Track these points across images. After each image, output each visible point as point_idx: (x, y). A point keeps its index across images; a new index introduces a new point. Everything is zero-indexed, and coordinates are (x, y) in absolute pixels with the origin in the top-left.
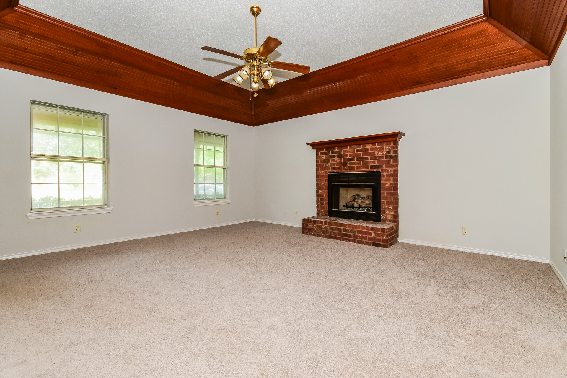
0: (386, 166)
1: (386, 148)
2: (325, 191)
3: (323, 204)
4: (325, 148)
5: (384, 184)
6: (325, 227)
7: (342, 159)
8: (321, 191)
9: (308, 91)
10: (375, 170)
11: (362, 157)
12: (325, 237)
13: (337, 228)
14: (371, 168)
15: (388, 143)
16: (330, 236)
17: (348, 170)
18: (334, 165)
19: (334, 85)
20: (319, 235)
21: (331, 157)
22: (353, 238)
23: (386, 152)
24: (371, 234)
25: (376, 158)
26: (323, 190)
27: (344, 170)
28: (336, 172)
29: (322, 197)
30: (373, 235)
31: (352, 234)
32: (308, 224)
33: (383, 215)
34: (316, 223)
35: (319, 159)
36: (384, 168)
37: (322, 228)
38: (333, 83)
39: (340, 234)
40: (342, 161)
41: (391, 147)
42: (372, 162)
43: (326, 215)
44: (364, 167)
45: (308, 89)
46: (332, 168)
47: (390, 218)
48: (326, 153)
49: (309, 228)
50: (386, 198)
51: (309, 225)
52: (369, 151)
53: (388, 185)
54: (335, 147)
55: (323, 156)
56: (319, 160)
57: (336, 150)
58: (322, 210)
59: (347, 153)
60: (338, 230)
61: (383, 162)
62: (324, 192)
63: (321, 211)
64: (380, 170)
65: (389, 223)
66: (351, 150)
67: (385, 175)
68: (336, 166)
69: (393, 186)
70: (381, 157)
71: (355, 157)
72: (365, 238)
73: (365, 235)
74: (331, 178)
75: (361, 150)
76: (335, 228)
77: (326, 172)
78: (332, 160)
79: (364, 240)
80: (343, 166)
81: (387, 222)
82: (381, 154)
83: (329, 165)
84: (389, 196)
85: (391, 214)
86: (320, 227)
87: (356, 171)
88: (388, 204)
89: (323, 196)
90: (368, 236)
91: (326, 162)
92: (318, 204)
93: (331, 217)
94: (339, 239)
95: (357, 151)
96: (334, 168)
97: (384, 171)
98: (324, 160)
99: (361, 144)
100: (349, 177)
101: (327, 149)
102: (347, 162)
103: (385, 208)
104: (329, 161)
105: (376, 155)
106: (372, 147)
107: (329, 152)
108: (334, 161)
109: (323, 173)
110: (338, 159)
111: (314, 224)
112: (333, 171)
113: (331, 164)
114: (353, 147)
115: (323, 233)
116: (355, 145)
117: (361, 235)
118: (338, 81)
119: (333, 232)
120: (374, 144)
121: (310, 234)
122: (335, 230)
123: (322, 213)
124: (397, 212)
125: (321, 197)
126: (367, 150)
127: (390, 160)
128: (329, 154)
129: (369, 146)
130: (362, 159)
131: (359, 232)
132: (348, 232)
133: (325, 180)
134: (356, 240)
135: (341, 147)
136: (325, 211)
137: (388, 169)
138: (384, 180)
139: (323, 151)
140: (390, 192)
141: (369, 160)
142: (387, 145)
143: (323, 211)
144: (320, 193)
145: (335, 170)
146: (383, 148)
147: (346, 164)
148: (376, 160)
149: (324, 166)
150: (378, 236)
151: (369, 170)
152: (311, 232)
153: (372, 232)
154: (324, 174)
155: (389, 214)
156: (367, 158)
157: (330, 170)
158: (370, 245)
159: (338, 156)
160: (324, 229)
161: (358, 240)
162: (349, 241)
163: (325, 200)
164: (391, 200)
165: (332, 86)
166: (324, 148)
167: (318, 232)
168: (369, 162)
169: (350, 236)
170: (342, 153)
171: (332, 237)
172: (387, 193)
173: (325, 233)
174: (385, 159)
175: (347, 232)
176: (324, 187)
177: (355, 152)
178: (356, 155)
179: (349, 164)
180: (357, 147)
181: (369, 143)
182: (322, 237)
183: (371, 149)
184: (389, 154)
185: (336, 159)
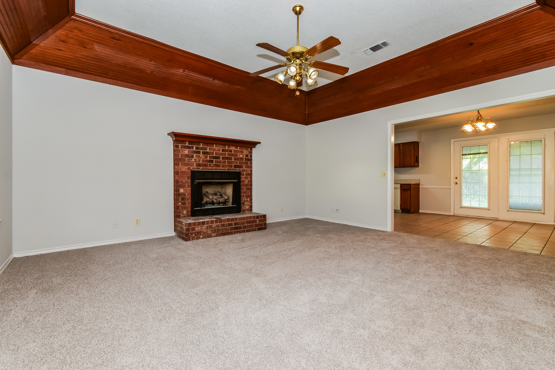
0: (246, 167)
1: (246, 152)
2: (188, 189)
3: (185, 204)
4: (188, 141)
5: (244, 181)
6: (217, 226)
7: (207, 156)
8: (182, 190)
9: (181, 71)
10: (238, 169)
11: (227, 156)
12: (216, 236)
13: (229, 224)
14: (234, 167)
15: (247, 149)
16: (221, 233)
17: (214, 168)
18: (198, 162)
19: (213, 80)
20: (209, 236)
21: (195, 152)
22: (243, 228)
23: (245, 155)
24: (256, 221)
25: (237, 159)
26: (185, 188)
27: (210, 168)
28: (201, 169)
29: (183, 197)
30: (258, 222)
31: (242, 226)
32: (195, 228)
33: (243, 207)
34: (206, 224)
35: (179, 152)
36: (244, 168)
37: (213, 228)
38: (213, 78)
39: (231, 229)
40: (208, 158)
41: (249, 152)
42: (235, 162)
43: (188, 216)
44: (229, 166)
45: (182, 68)
46: (196, 164)
47: (248, 208)
48: (189, 148)
49: (197, 232)
50: (245, 192)
51: (197, 228)
52: (233, 153)
53: (246, 182)
54: (200, 143)
55: (185, 150)
56: (180, 154)
57: (201, 146)
58: (183, 211)
59: (213, 150)
60: (229, 225)
61: (243, 163)
62: (186, 191)
63: (183, 213)
64: (241, 169)
65: (247, 212)
66: (217, 149)
67: (245, 173)
68: (201, 163)
69: (250, 183)
70: (242, 159)
71: (221, 156)
72: (252, 226)
73: (252, 223)
74: (194, 175)
75: (226, 151)
76: (226, 224)
77: (189, 169)
78: (196, 156)
79: (251, 228)
80: (209, 163)
81: (246, 212)
82: (242, 156)
83: (193, 160)
84: (247, 191)
85: (249, 205)
86: (210, 227)
87: (222, 169)
88: (247, 197)
89: (185, 195)
90: (254, 224)
91: (189, 157)
92: (179, 205)
93: (195, 216)
94: (231, 233)
95: (223, 151)
96: (199, 165)
97: (244, 170)
98: (186, 155)
99: (226, 145)
100: (213, 174)
101: (190, 143)
102: (213, 160)
103: (245, 201)
104: (193, 157)
105: (238, 157)
106: (235, 149)
107: (193, 147)
108: (199, 157)
109: (184, 169)
110: (204, 156)
111: (202, 225)
112: (197, 168)
113: (195, 159)
114: (219, 146)
115: (214, 233)
116: (221, 144)
117: (249, 225)
118: (218, 79)
119: (225, 228)
120: (236, 147)
121: (198, 238)
122: (227, 226)
123: (183, 214)
124: (251, 203)
125: (181, 197)
126: (231, 151)
127: (248, 162)
128: (193, 149)
129: (233, 148)
130: (227, 158)
131: (248, 222)
132: (239, 225)
133: (188, 177)
134: (245, 229)
135: (207, 144)
136: (188, 212)
137: (247, 169)
138: (244, 178)
139: (186, 144)
140: (247, 187)
141: (233, 160)
142: (246, 150)
143: (185, 212)
144: (180, 191)
145: (200, 166)
146: (243, 153)
147: (212, 161)
148: (238, 160)
149: (187, 162)
150: (261, 222)
151: (233, 169)
152: (198, 236)
153: (257, 220)
154: (186, 170)
155: (247, 205)
156: (231, 159)
157: (194, 166)
158: (256, 230)
159: (203, 153)
160: (215, 228)
161: (247, 229)
162: (240, 232)
163: (188, 200)
164: (248, 193)
165: (209, 80)
166: (186, 141)
167: (208, 234)
168: (233, 162)
169: (240, 228)
170: (208, 151)
171: (223, 234)
172: (246, 188)
173: (216, 231)
174: (244, 161)
175: (237, 225)
176: (187, 185)
177: (221, 152)
178: (222, 154)
179: (215, 162)
180: (222, 147)
181: (232, 146)
182: (213, 237)
183: (234, 150)
184: (247, 157)
185: (201, 155)
